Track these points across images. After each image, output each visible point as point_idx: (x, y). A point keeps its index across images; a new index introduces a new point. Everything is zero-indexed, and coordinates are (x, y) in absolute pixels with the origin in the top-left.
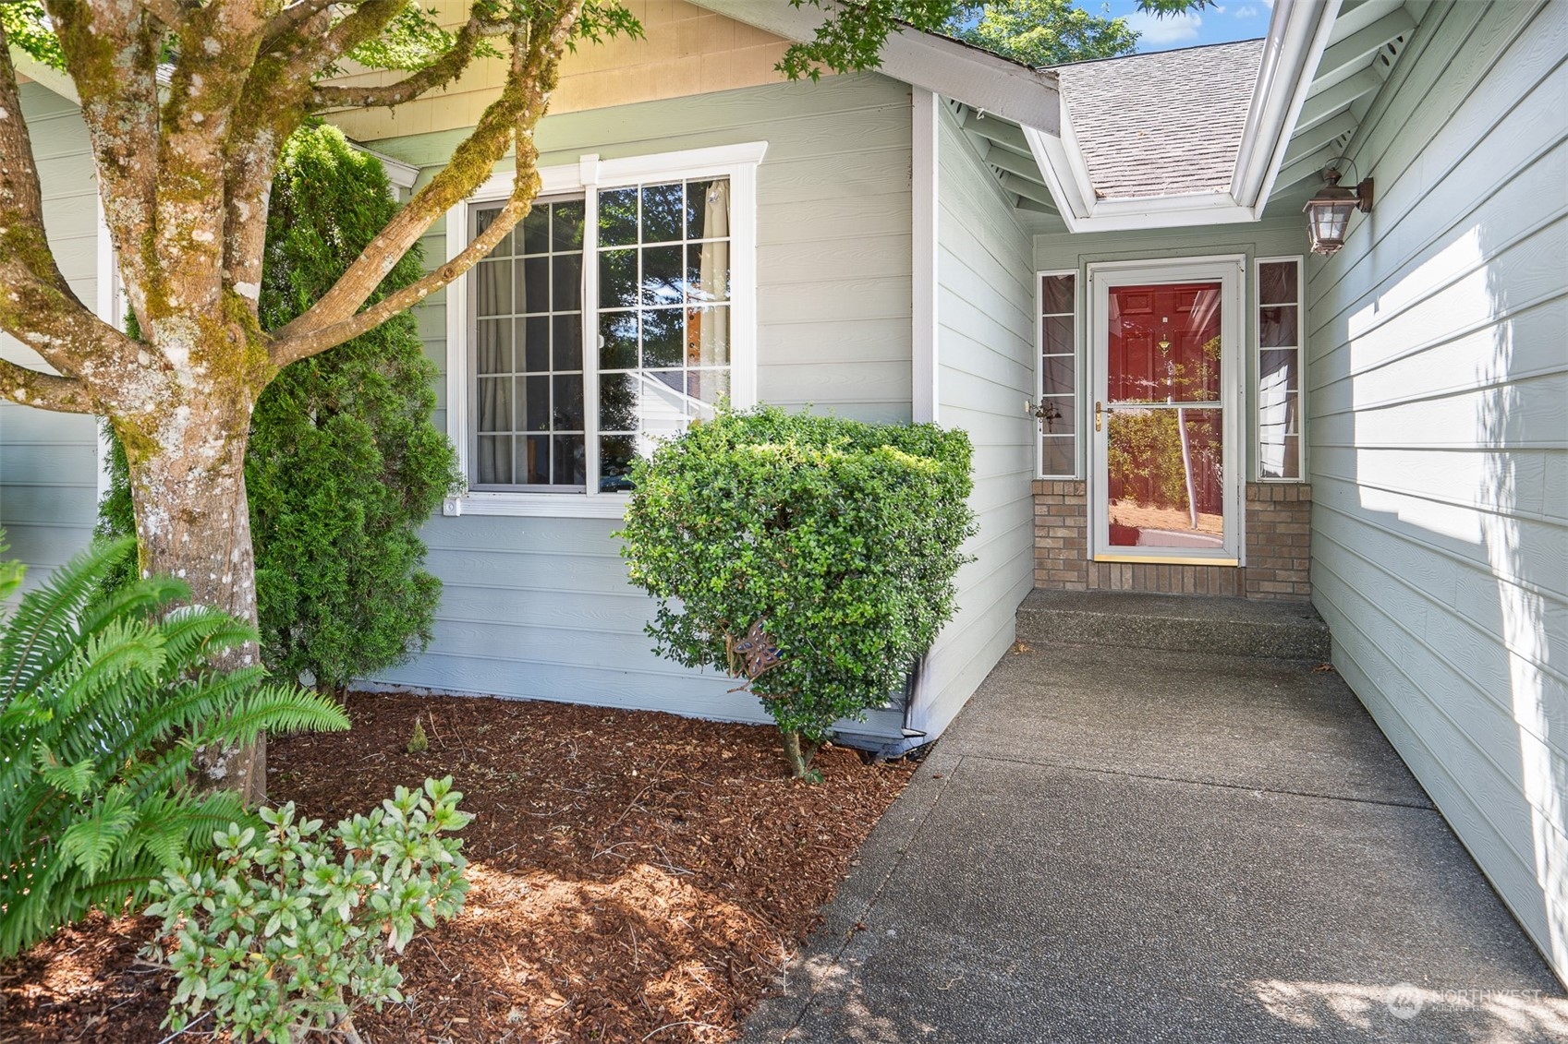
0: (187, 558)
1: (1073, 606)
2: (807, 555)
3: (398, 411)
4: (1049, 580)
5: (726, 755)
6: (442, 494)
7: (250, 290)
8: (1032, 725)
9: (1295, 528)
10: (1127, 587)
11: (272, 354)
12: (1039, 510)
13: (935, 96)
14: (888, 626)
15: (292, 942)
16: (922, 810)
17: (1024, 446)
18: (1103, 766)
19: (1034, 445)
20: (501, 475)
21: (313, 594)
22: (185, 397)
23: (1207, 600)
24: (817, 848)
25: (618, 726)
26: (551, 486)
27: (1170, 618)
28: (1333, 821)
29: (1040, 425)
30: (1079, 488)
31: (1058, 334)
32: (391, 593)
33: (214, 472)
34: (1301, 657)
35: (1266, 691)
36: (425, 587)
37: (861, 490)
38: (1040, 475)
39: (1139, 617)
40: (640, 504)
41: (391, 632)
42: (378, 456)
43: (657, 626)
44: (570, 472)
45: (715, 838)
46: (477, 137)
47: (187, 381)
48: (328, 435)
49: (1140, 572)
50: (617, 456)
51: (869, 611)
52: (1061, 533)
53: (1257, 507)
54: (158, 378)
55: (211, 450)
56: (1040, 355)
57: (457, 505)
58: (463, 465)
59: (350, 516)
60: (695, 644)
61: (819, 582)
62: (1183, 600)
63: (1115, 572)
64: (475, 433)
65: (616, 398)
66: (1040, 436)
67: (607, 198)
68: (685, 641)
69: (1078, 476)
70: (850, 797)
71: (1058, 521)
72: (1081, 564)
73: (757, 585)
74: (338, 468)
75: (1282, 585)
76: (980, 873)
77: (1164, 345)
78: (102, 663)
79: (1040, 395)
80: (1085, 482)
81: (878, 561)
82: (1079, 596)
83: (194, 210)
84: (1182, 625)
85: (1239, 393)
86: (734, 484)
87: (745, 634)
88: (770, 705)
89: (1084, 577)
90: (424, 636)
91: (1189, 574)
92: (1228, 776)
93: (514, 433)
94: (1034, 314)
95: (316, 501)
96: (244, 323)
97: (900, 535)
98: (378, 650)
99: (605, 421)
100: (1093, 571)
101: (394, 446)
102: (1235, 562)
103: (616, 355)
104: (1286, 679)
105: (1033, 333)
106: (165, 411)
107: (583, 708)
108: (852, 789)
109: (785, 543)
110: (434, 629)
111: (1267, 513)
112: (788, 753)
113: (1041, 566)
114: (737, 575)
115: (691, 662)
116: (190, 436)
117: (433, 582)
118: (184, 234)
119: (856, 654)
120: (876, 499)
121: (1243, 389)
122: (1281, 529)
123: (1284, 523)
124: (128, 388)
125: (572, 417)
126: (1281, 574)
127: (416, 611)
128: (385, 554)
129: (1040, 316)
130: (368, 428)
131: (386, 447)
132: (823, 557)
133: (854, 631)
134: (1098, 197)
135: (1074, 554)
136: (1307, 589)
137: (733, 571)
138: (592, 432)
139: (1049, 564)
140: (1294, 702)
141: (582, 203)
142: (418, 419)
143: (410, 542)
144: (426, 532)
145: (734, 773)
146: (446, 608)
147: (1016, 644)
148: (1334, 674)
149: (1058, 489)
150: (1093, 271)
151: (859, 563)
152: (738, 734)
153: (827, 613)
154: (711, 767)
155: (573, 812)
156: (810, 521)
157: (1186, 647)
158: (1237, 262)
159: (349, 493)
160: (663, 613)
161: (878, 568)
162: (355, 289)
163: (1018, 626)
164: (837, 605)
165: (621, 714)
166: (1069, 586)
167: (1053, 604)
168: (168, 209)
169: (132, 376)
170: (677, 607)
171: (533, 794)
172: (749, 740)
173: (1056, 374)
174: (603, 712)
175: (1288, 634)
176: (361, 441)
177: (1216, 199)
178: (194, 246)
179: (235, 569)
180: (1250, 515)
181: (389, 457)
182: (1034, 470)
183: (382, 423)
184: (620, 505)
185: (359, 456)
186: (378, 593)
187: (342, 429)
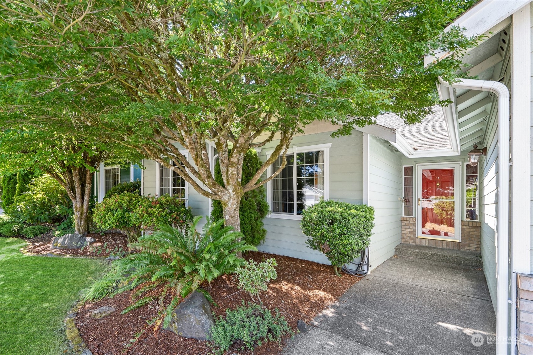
0: (231, 223)
1: (410, 248)
2: (335, 230)
3: (259, 198)
4: (405, 241)
5: (322, 269)
6: (267, 214)
7: (240, 180)
8: (393, 273)
9: (476, 233)
10: (427, 245)
11: (244, 191)
12: (403, 224)
13: (369, 135)
14: (352, 245)
15: (254, 278)
16: (362, 285)
17: (398, 209)
18: (407, 282)
19: (402, 208)
20: (277, 210)
21: (246, 231)
22: (232, 198)
23: (449, 250)
24: (339, 288)
25: (300, 262)
26: (287, 213)
27: (436, 253)
28: (462, 300)
29: (404, 204)
30: (414, 220)
31: (408, 181)
32: (258, 232)
33: (235, 210)
34: (474, 266)
35: (459, 273)
36: (264, 231)
37: (346, 218)
38: (403, 215)
39: (428, 252)
40: (304, 218)
41: (258, 239)
42: (256, 206)
43: (307, 242)
44: (291, 210)
45: (318, 283)
46: (275, 152)
47: (232, 195)
48: (247, 202)
49: (431, 241)
50: (301, 207)
51: (347, 242)
52: (409, 230)
53: (464, 227)
54: (228, 195)
55: (235, 206)
56: (403, 186)
57: (269, 216)
58: (270, 209)
59: (251, 217)
60: (315, 246)
61: (338, 235)
62: (442, 249)
63: (424, 241)
64: (272, 201)
65: (300, 196)
66: (403, 206)
67: (298, 154)
68: (312, 245)
69: (414, 216)
70: (347, 280)
71: (408, 227)
72: (414, 238)
73: (326, 235)
74: (249, 208)
75: (472, 247)
76: (372, 297)
77: (438, 184)
78: (227, 237)
79: (403, 196)
80: (415, 218)
81: (349, 232)
82: (413, 246)
83: (234, 169)
84: (439, 255)
85: (460, 197)
86: (321, 216)
87: (324, 244)
88: (330, 258)
89: (415, 241)
90: (264, 241)
91: (444, 243)
92: (439, 288)
93: (280, 202)
94: (402, 176)
95: (246, 214)
96: (240, 185)
97: (354, 227)
98: (256, 242)
99: (298, 199)
100: (417, 240)
101: (258, 204)
102: (458, 241)
103: (300, 186)
104: (467, 271)
105: (402, 181)
106: (229, 200)
107: (293, 258)
108: (348, 279)
109: (331, 228)
110: (265, 240)
111: (468, 229)
112: (334, 271)
113: (403, 238)
114: (322, 233)
115: (314, 249)
116: (232, 204)
117: (265, 230)
118: (232, 172)
119: (346, 250)
120: (349, 220)
121: (461, 196)
122: (472, 233)
123: (472, 232)
124: (224, 196)
125: (291, 199)
126: (472, 245)
127: (262, 236)
128: (257, 225)
129: (403, 176)
130: (254, 201)
131: (257, 204)
132: (338, 231)
133: (345, 245)
134: (415, 149)
135: (412, 236)
136: (479, 249)
137: (321, 232)
138: (295, 202)
139: (405, 237)
140: (466, 276)
141: (293, 156)
142: (262, 199)
143: (261, 222)
144: (264, 221)
145: (323, 273)
146: (268, 236)
147: (394, 256)
148: (482, 271)
149: (408, 219)
150: (418, 166)
151: (345, 232)
152: (325, 266)
153: (339, 241)
154: (319, 271)
155: (292, 274)
156: (336, 224)
157: (441, 260)
158: (459, 164)
159: (251, 213)
160: (309, 239)
161: (349, 234)
162: (256, 179)
163: (395, 251)
164: (341, 240)
165: (301, 260)
166: (411, 243)
167: (405, 247)
168: (230, 169)
169: (225, 194)
170: (311, 238)
171: (284, 271)
172: (327, 268)
173: (408, 191)
174: (297, 259)
175: (470, 260)
176: (253, 203)
177: (448, 150)
178: (233, 174)
179: (238, 225)
180: (462, 229)
181: (257, 206)
182: (401, 214)
183: (256, 200)
184: (300, 217)
185: (253, 206)
186: (256, 232)
187: (250, 201)
